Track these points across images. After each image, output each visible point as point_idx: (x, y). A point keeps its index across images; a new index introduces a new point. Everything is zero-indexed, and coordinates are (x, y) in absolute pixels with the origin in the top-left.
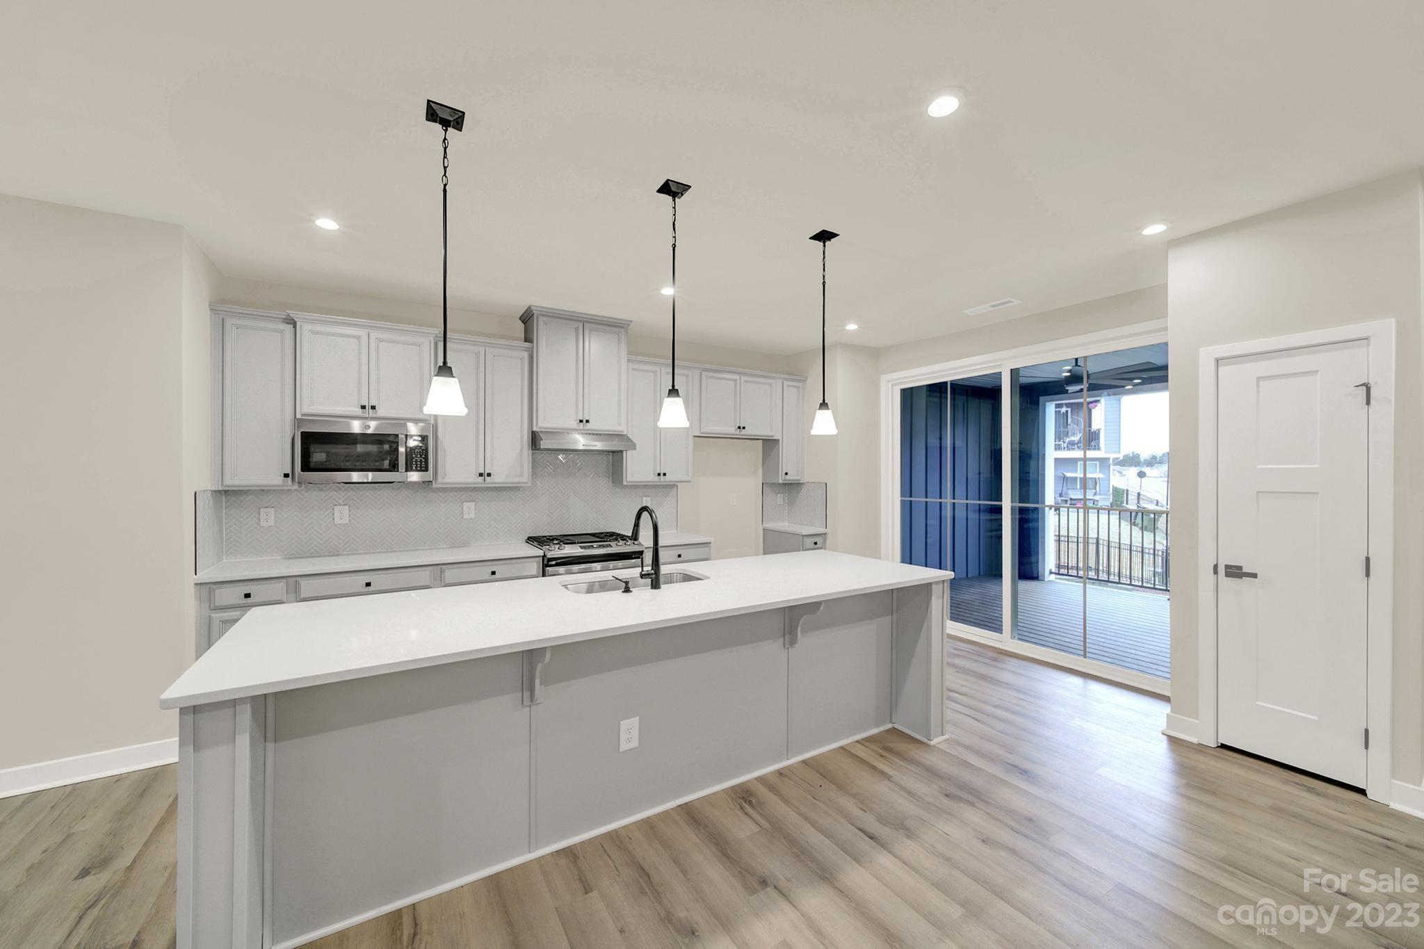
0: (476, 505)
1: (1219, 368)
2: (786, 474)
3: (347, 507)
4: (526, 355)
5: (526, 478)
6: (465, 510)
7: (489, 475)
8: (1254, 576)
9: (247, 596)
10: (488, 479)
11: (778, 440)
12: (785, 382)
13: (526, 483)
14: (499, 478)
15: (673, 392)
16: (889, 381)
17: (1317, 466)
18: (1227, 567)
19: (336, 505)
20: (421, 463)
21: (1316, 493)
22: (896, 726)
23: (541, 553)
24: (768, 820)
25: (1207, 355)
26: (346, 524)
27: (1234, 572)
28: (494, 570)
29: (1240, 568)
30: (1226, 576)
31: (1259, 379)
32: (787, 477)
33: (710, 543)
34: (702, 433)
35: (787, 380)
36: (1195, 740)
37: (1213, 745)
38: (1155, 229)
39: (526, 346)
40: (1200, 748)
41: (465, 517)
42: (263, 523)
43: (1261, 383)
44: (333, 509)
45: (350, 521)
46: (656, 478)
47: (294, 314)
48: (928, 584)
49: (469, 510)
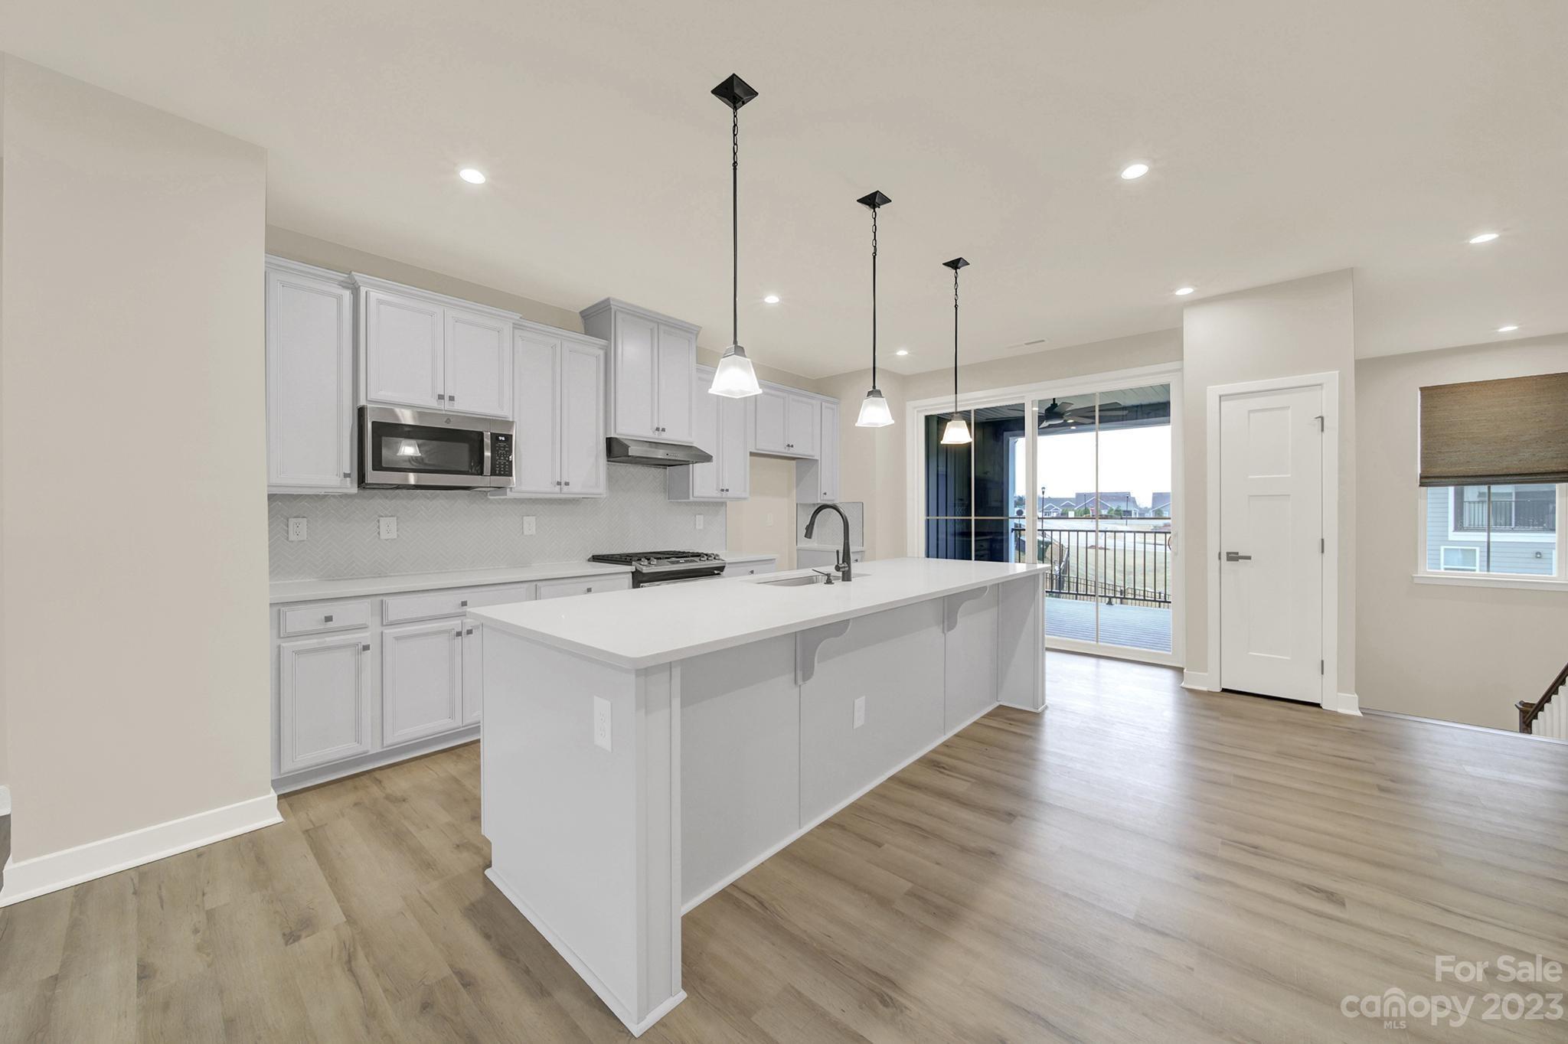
0: (536, 519)
1: (1222, 403)
2: (825, 494)
3: (395, 518)
4: (601, 353)
5: (601, 489)
6: (526, 526)
7: (567, 484)
8: (1249, 558)
9: (329, 619)
10: (565, 489)
11: (817, 460)
12: (823, 403)
13: (600, 494)
14: (576, 488)
15: (874, 392)
16: (915, 408)
17: (1289, 476)
18: (1228, 553)
19: (382, 516)
20: (505, 466)
21: (1289, 495)
22: (1001, 703)
23: (632, 568)
24: (972, 777)
25: (1213, 391)
26: (395, 539)
27: (1233, 557)
28: (589, 587)
29: (1237, 553)
30: (1228, 560)
31: (1250, 412)
32: (826, 497)
33: (774, 559)
35: (827, 401)
36: (1205, 689)
37: (1219, 690)
38: (1184, 292)
39: (601, 343)
40: (1210, 693)
41: (525, 533)
42: (292, 537)
43: (1252, 415)
44: (379, 521)
45: (398, 536)
46: (719, 495)
47: (358, 277)
48: (1035, 575)
49: (530, 525)
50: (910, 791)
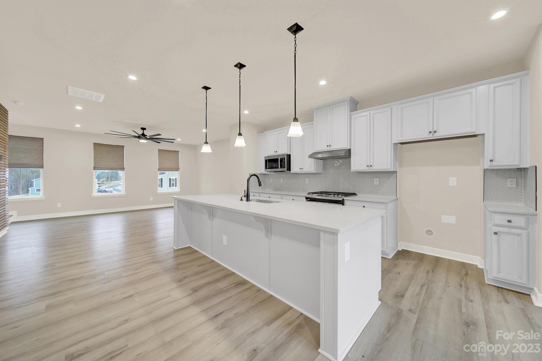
0: (309, 179)
3: (283, 178)
14: (305, 170)
20: (284, 166)
28: (293, 199)
44: (280, 179)
45: (283, 182)
49: (307, 181)
50: (225, 274)
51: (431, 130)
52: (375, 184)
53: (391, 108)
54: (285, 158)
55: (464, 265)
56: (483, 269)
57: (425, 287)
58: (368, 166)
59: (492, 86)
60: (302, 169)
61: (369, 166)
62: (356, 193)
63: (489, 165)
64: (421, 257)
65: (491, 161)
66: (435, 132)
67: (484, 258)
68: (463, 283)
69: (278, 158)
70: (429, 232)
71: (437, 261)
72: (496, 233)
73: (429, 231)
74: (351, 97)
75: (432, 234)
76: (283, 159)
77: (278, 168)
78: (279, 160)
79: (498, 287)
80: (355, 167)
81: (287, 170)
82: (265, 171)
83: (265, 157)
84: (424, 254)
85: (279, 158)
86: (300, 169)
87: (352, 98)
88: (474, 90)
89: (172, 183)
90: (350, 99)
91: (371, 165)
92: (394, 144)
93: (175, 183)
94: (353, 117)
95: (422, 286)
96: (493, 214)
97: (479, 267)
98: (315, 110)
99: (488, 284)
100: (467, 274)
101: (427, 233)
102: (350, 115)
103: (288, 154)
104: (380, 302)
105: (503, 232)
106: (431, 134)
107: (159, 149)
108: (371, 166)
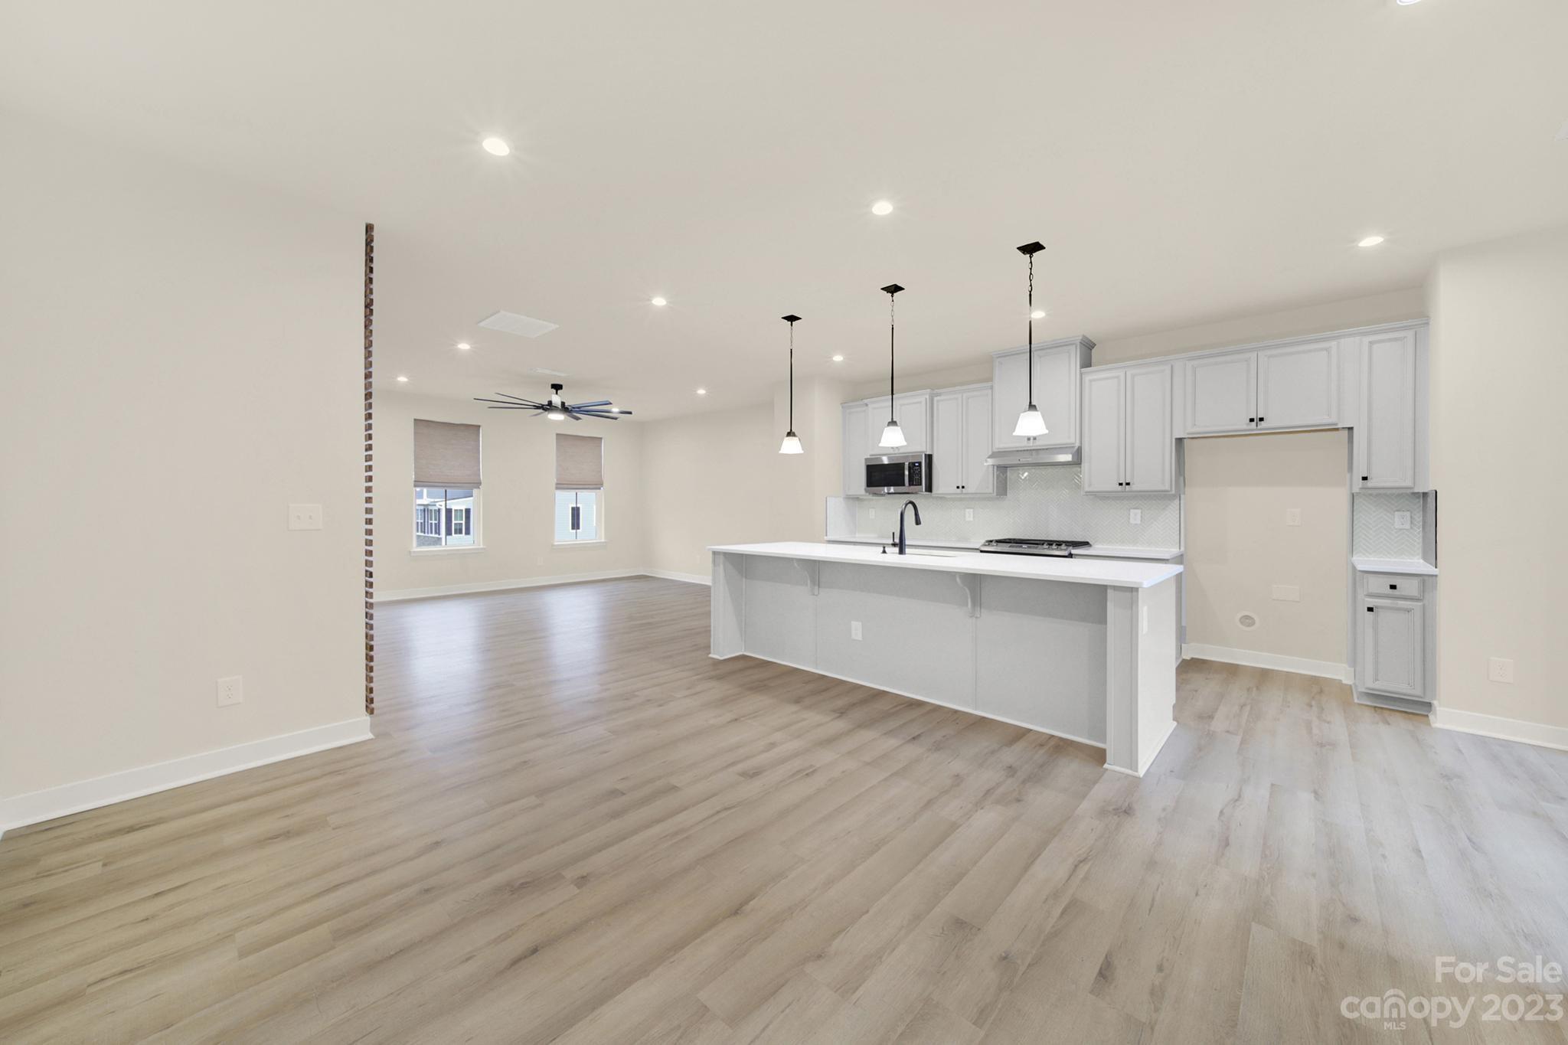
34: (1188, 434)
51: (1253, 416)
52: (1132, 521)
53: (1172, 367)
54: (920, 463)
55: (1315, 680)
56: (1351, 686)
57: (1248, 708)
58: (1121, 484)
59: (1366, 340)
60: (963, 487)
61: (1124, 484)
62: (1091, 543)
63: (1360, 486)
64: (1231, 671)
65: (1365, 479)
66: (1261, 419)
67: (1353, 662)
68: (1313, 703)
69: (904, 463)
70: (1247, 621)
71: (1264, 677)
72: (1370, 609)
73: (1247, 617)
74: (1084, 336)
75: (1253, 623)
76: (917, 464)
77: (904, 485)
78: (906, 467)
79: (1375, 707)
80: (1090, 485)
81: (926, 491)
82: (866, 491)
83: (866, 459)
84: (1238, 665)
85: (907, 464)
86: (958, 487)
87: (1087, 339)
88: (1334, 343)
89: (455, 524)
90: (1082, 340)
91: (1127, 482)
92: (1176, 439)
93: (463, 522)
94: (1087, 378)
95: (1242, 706)
96: (1366, 575)
97: (1344, 682)
98: (998, 358)
99: (1359, 704)
100: (1321, 692)
101: (1242, 623)
102: (1081, 374)
103: (928, 453)
104: (1175, 723)
105: (1382, 608)
106: (1254, 424)
107: (557, 434)
108: (1128, 484)
